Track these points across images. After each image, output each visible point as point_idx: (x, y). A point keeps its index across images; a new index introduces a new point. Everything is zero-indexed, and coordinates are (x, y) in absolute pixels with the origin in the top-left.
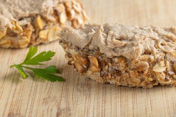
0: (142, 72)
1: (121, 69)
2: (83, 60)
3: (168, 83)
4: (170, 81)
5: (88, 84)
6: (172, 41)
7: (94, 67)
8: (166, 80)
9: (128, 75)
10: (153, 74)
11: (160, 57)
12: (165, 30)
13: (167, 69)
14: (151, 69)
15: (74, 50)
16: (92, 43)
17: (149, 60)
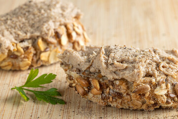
0: (144, 95)
1: (122, 91)
2: (84, 83)
3: (169, 105)
4: (172, 103)
5: (89, 107)
6: (173, 63)
7: (95, 90)
8: (167, 102)
9: (129, 98)
10: (154, 97)
11: (162, 80)
12: (167, 53)
13: (168, 91)
14: (152, 91)
15: (75, 73)
16: (93, 66)
17: (151, 83)
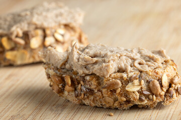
0: (115, 91)
1: (93, 87)
2: (57, 79)
4: (146, 101)
6: (152, 61)
7: (68, 86)
8: (140, 100)
9: (100, 94)
10: (126, 94)
11: (135, 76)
12: (153, 53)
13: (142, 88)
14: (123, 87)
15: (52, 70)
16: (69, 62)
17: (122, 78)
